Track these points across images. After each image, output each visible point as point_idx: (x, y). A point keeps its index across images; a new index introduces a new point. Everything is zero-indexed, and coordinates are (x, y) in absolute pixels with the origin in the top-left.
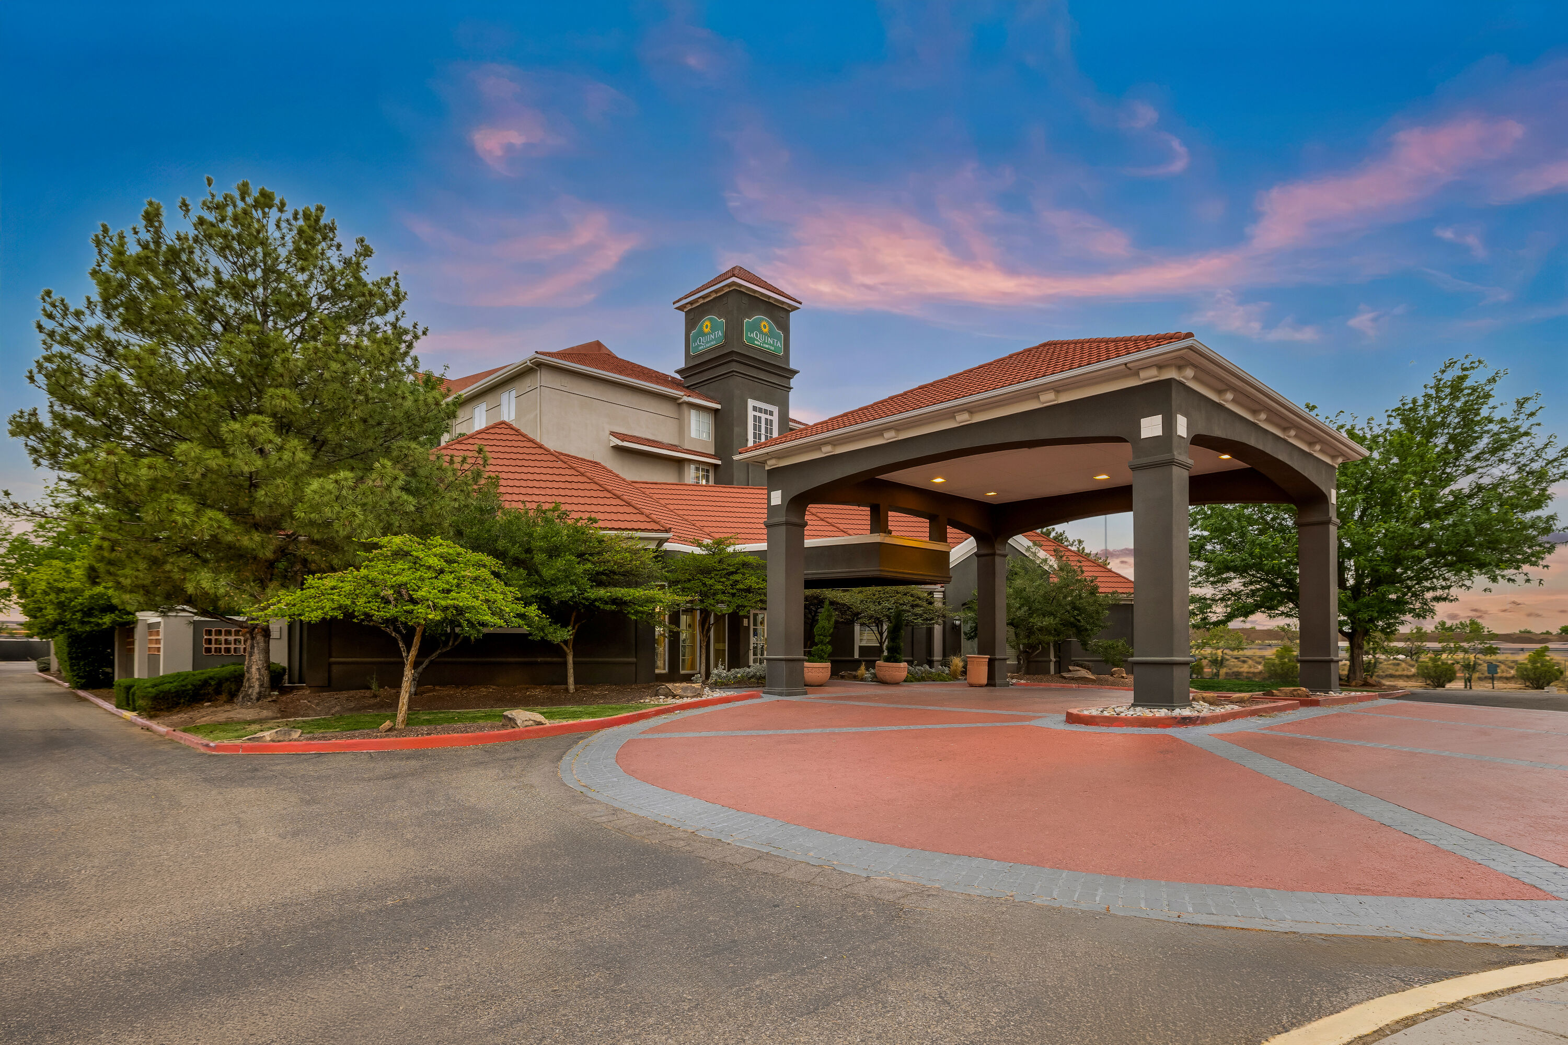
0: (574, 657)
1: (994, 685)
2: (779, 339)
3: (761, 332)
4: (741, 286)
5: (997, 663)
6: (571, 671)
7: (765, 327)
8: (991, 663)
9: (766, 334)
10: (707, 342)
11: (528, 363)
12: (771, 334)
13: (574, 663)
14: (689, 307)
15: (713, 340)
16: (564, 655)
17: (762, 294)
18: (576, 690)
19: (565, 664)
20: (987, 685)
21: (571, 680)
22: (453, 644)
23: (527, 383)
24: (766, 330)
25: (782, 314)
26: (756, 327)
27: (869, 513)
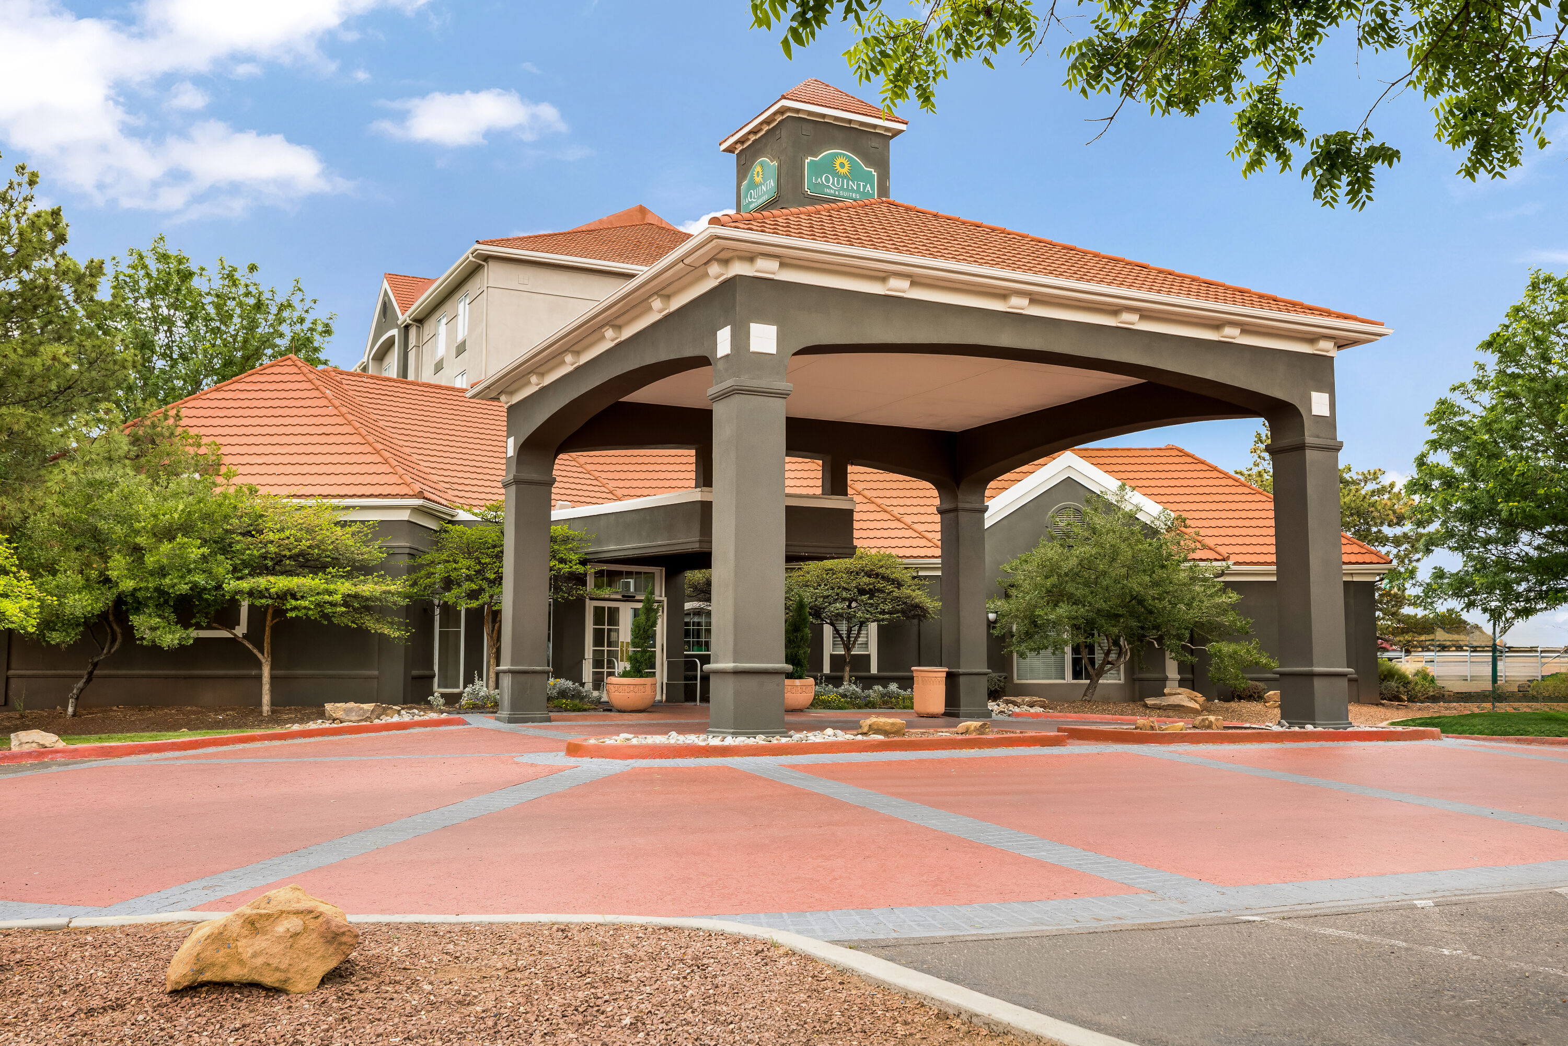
0: (272, 669)
1: (957, 715)
2: (868, 179)
3: (836, 174)
4: (798, 111)
5: (962, 680)
6: (266, 688)
7: (842, 165)
8: (951, 679)
9: (845, 176)
10: (759, 197)
11: (471, 258)
12: (855, 174)
13: (273, 678)
14: (740, 148)
15: (765, 193)
16: (259, 665)
17: (836, 118)
18: (273, 712)
19: (259, 677)
20: (946, 714)
21: (266, 698)
22: (109, 651)
23: (473, 287)
24: (845, 170)
25: (875, 143)
26: (828, 167)
27: (693, 460)
